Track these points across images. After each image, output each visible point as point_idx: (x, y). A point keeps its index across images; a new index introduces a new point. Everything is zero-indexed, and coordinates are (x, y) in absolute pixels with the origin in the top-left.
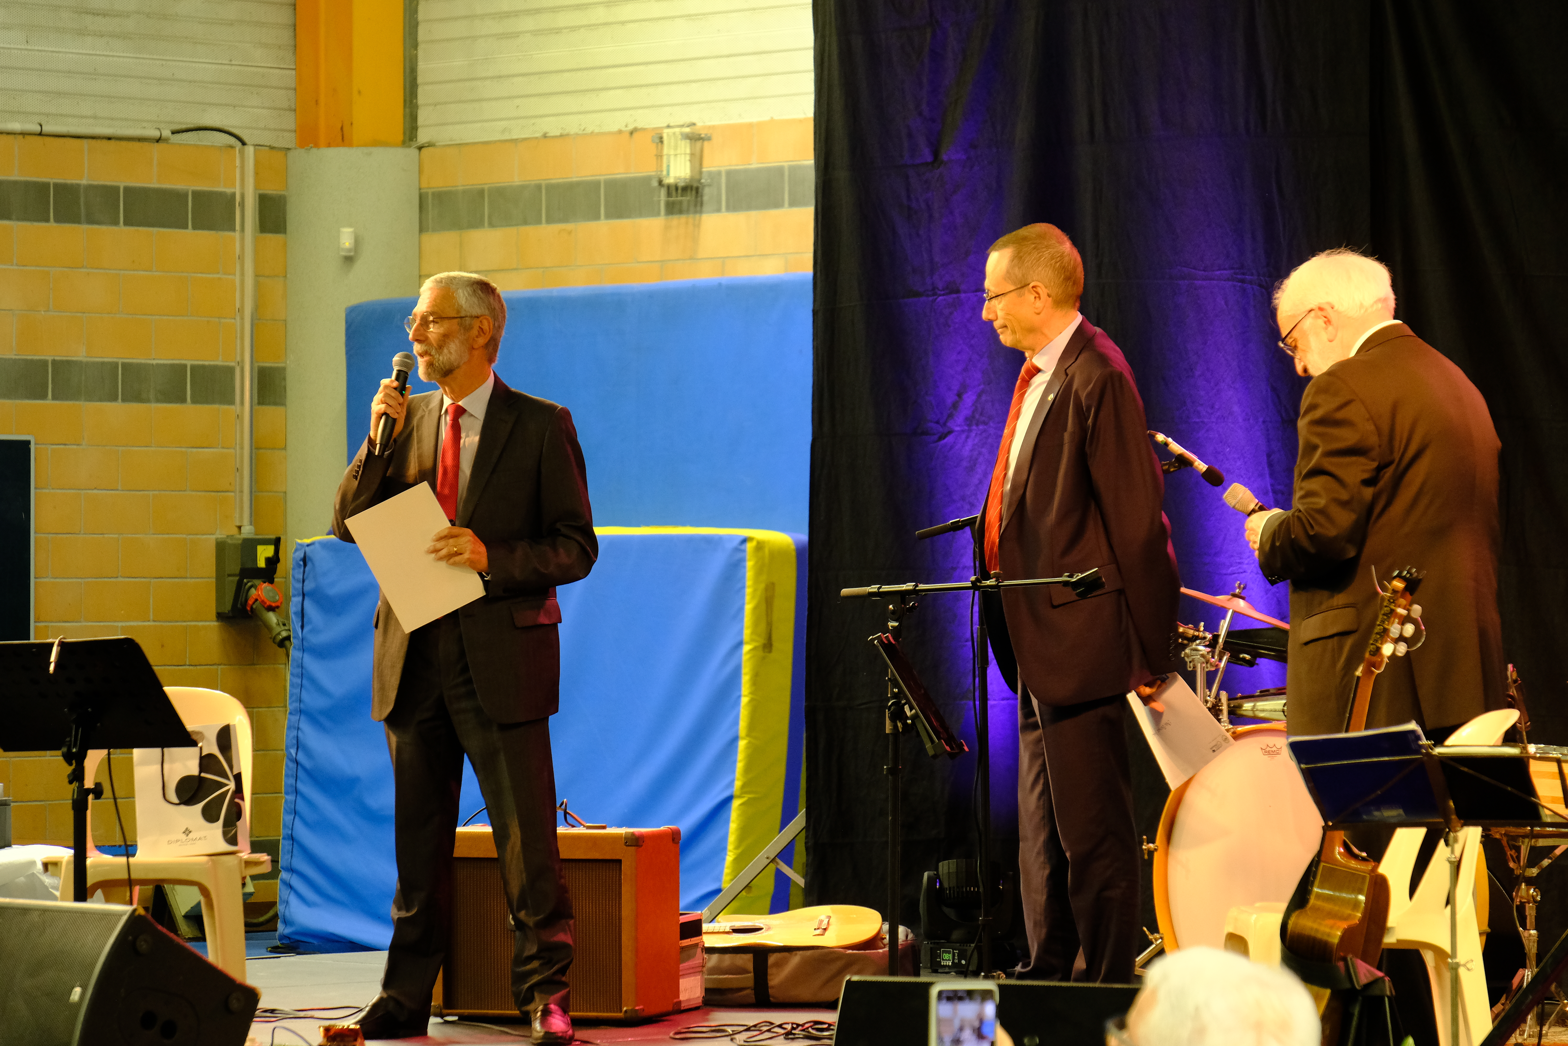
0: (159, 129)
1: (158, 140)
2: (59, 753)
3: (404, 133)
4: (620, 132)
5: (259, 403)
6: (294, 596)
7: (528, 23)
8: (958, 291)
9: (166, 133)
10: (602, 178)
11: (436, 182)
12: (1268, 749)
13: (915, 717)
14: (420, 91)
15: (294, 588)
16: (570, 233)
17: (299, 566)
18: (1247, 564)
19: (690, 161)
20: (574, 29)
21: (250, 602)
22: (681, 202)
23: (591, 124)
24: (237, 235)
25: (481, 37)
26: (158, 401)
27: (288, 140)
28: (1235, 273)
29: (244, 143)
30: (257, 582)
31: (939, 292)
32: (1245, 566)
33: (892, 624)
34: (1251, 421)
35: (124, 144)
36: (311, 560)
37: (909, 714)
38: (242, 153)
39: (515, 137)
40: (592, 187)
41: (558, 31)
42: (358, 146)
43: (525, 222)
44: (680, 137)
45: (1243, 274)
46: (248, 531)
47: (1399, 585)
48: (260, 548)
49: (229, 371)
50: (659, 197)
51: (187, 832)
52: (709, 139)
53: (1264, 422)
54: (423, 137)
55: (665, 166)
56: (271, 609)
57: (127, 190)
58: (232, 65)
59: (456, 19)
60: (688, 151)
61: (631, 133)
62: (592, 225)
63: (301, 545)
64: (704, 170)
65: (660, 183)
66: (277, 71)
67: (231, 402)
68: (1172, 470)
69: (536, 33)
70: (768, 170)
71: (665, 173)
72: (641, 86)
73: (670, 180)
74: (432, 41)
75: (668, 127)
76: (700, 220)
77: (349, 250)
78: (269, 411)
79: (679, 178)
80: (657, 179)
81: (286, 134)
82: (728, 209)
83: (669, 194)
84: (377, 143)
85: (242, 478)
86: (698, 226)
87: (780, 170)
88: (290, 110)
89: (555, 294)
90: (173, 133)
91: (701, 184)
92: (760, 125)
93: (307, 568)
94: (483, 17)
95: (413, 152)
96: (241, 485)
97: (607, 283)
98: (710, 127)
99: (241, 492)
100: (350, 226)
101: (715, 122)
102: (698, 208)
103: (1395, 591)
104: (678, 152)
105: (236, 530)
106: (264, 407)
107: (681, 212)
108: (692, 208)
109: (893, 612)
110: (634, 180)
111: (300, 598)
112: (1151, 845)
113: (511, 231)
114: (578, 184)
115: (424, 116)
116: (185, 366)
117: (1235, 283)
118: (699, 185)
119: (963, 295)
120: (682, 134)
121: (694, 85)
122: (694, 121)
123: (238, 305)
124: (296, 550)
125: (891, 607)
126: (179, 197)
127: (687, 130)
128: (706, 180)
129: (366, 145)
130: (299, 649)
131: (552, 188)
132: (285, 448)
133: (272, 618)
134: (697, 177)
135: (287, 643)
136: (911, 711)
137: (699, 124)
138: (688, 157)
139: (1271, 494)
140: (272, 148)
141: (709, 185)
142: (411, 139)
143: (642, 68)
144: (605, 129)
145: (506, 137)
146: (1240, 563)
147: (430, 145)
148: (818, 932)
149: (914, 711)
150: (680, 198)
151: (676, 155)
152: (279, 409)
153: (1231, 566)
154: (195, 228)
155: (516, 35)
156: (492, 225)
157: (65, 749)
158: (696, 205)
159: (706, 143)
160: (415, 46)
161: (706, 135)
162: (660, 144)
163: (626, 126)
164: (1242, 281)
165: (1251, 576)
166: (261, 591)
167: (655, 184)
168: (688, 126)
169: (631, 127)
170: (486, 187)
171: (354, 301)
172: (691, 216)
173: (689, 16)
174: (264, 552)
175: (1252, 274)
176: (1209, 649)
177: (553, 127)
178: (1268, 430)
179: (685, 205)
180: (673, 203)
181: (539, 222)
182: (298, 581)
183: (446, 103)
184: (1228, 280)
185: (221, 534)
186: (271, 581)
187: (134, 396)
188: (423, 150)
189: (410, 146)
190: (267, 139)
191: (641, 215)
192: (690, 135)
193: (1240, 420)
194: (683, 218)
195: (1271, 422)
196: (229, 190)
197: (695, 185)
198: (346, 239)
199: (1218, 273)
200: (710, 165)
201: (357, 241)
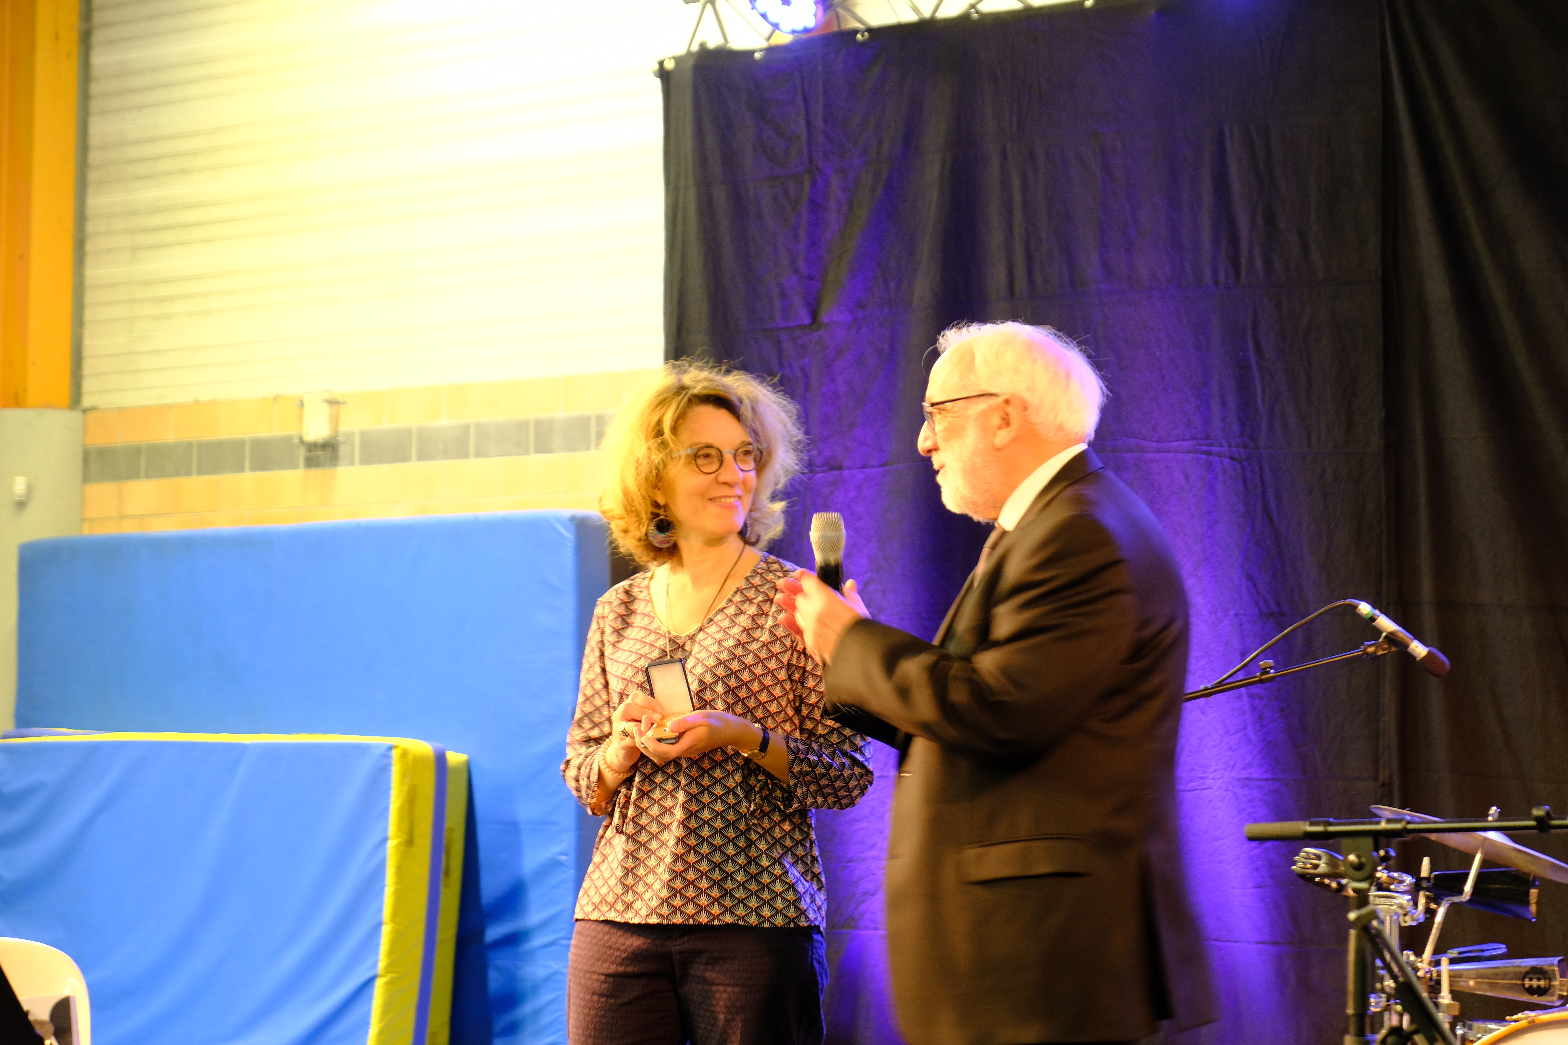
3: (71, 399)
4: (264, 399)
7: (183, 306)
8: (840, 468)
10: (247, 437)
11: (99, 439)
14: (85, 363)
16: (218, 483)
18: (1213, 779)
19: (329, 422)
20: (223, 311)
22: (318, 458)
23: (238, 392)
25: (140, 318)
28: (1200, 445)
31: (816, 469)
32: (1209, 782)
34: (1219, 614)
39: (169, 403)
40: (238, 445)
41: (209, 313)
42: (31, 408)
43: (178, 474)
44: (319, 401)
45: (1210, 445)
50: (299, 453)
52: (344, 403)
53: (1236, 615)
54: (87, 402)
55: (305, 426)
59: (119, 303)
60: (327, 414)
61: (274, 400)
62: (238, 476)
64: (340, 430)
65: (302, 441)
69: (190, 314)
70: (398, 431)
71: (305, 433)
73: (310, 439)
74: (97, 322)
75: (308, 393)
76: (335, 472)
77: (22, 496)
79: (318, 437)
80: (298, 438)
82: (361, 462)
83: (309, 451)
84: (47, 406)
86: (333, 477)
87: (409, 432)
89: (208, 533)
91: (337, 442)
92: (389, 392)
94: (141, 301)
95: (77, 415)
97: (255, 524)
98: (345, 394)
100: (23, 475)
101: (349, 389)
102: (334, 462)
104: (318, 414)
107: (318, 465)
108: (328, 462)
110: (277, 439)
113: (166, 482)
114: (225, 442)
115: (88, 385)
117: (1197, 455)
119: (846, 473)
120: (321, 399)
121: (330, 358)
122: (330, 389)
127: (326, 396)
128: (342, 439)
129: (38, 407)
131: (202, 446)
134: (334, 436)
137: (335, 392)
138: (326, 419)
139: (1245, 698)
141: (344, 443)
142: (76, 404)
144: (250, 396)
145: (162, 402)
146: (1202, 778)
147: (93, 409)
150: (318, 454)
151: (315, 417)
153: (1191, 781)
155: (171, 316)
156: (147, 477)
158: (332, 460)
159: (343, 407)
160: (82, 325)
161: (343, 400)
162: (301, 408)
163: (270, 394)
164: (1208, 453)
165: (1217, 793)
167: (296, 441)
168: (326, 393)
169: (274, 395)
170: (143, 444)
171: (26, 539)
172: (327, 469)
175: (1221, 446)
176: (1407, 897)
177: (203, 394)
178: (1241, 625)
179: (322, 460)
180: (312, 458)
181: (190, 474)
183: (108, 374)
184: (1189, 452)
188: (88, 413)
189: (75, 410)
191: (280, 469)
192: (329, 400)
193: (1205, 612)
194: (320, 471)
195: (1245, 615)
197: (332, 443)
198: (19, 485)
199: (1175, 444)
200: (345, 427)
201: (30, 489)
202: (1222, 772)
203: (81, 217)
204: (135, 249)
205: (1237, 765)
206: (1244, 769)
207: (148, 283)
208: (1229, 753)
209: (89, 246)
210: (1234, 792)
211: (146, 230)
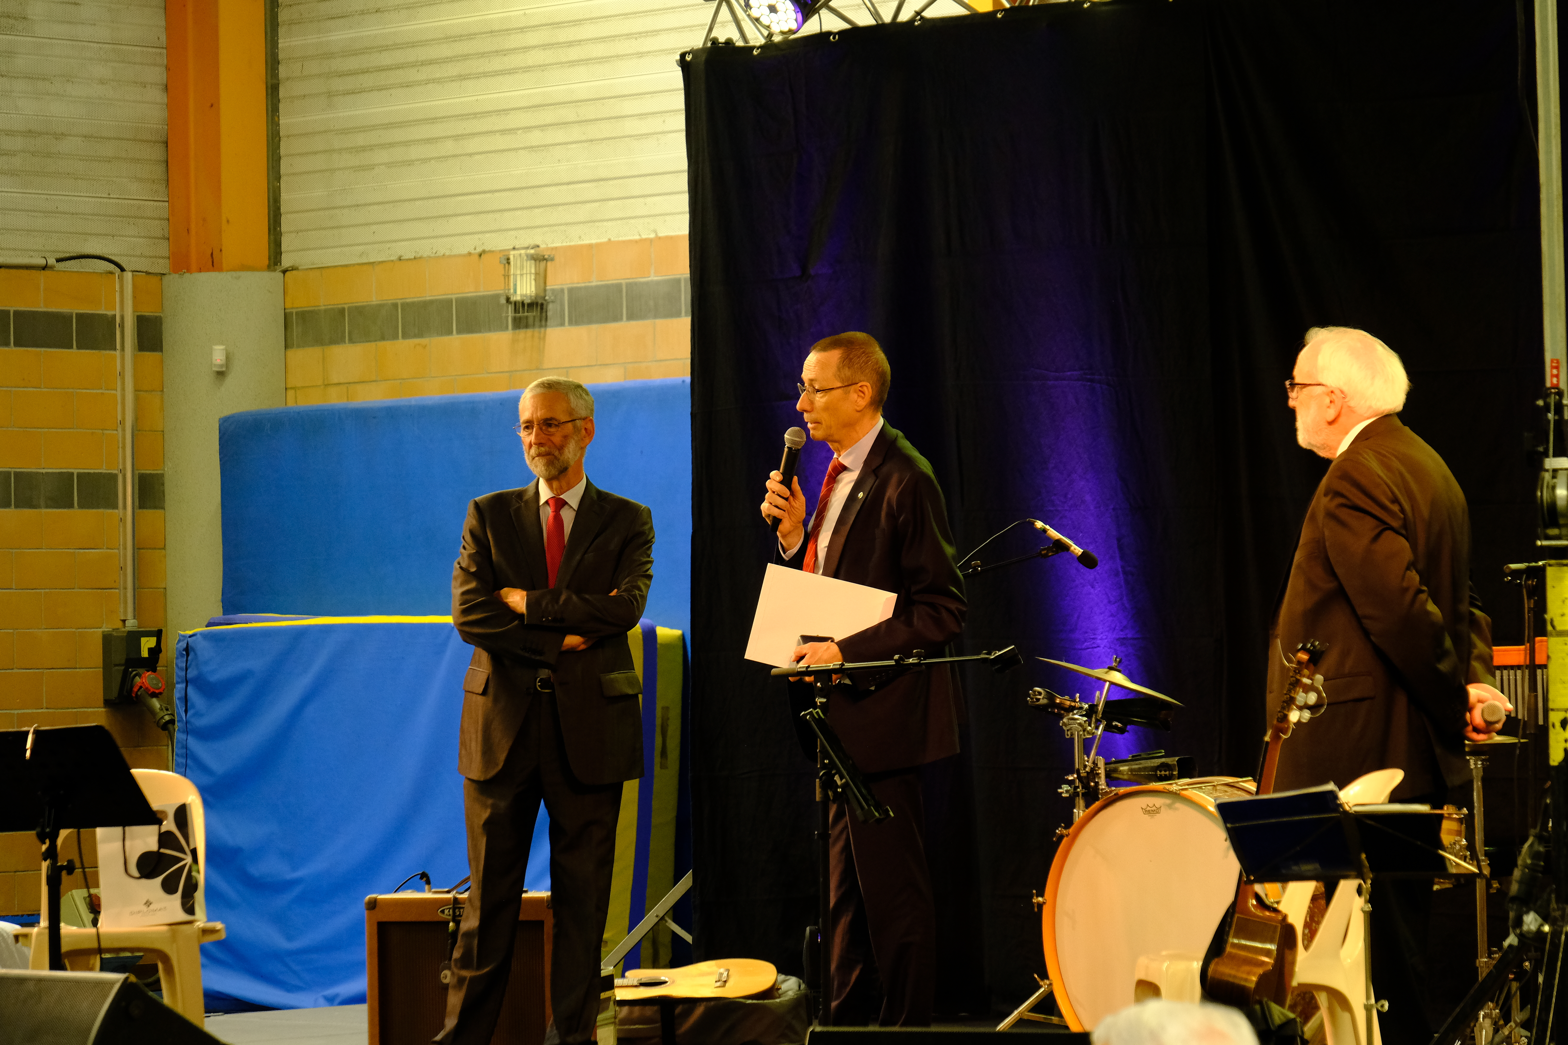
0: (45, 258)
1: (45, 268)
2: (34, 832)
3: (269, 259)
4: (470, 254)
5: (140, 507)
6: (178, 683)
7: (382, 156)
9: (52, 261)
10: (454, 297)
11: (299, 302)
12: (1148, 809)
13: (845, 786)
14: (283, 219)
15: (178, 676)
16: (425, 347)
17: (182, 655)
18: (1101, 639)
19: (535, 280)
20: (425, 161)
21: (135, 689)
22: (527, 317)
23: (443, 247)
24: (118, 353)
25: (339, 169)
26: (47, 507)
27: (162, 266)
28: (1085, 374)
29: (122, 270)
30: (140, 671)
32: (1099, 641)
33: (819, 700)
34: (1102, 508)
35: (13, 272)
36: (193, 650)
37: (839, 783)
38: (121, 278)
39: (372, 260)
40: (445, 305)
41: (410, 163)
42: (227, 271)
43: (383, 338)
44: (525, 258)
45: (1093, 374)
46: (132, 624)
47: (1304, 657)
48: (143, 640)
49: (112, 479)
50: (507, 312)
51: (148, 904)
52: (552, 259)
53: (1114, 509)
54: (287, 261)
55: (512, 285)
56: (154, 695)
57: (16, 313)
58: (110, 198)
59: (315, 153)
60: (533, 271)
61: (480, 255)
62: (446, 339)
63: (184, 636)
64: (548, 288)
65: (508, 300)
66: (152, 203)
67: (115, 507)
68: (1050, 554)
69: (390, 165)
70: (607, 287)
71: (512, 291)
72: (488, 212)
73: (518, 298)
74: (294, 174)
75: (514, 249)
76: (545, 333)
77: (221, 366)
78: (149, 514)
79: (526, 295)
80: (505, 297)
81: (161, 261)
82: (571, 323)
83: (516, 310)
84: (244, 268)
85: (125, 575)
86: (543, 339)
87: (618, 287)
88: (164, 238)
89: (413, 403)
90: (58, 260)
91: (546, 300)
92: (598, 245)
93: (190, 658)
94: (340, 151)
95: (278, 275)
96: (125, 582)
97: (460, 392)
98: (552, 249)
99: (125, 588)
100: (222, 344)
101: (558, 244)
102: (543, 323)
103: (1300, 663)
104: (525, 272)
105: (120, 624)
106: (145, 511)
107: (527, 326)
108: (537, 323)
109: (821, 689)
110: (484, 297)
111: (184, 685)
112: (1040, 899)
113: (371, 346)
114: (431, 302)
115: (286, 243)
116: (73, 474)
117: (1085, 383)
118: (544, 302)
120: (527, 255)
121: (537, 210)
122: (538, 243)
123: (119, 418)
124: (179, 641)
125: (819, 684)
126: (63, 319)
127: (532, 251)
128: (550, 298)
129: (234, 270)
130: (183, 732)
131: (406, 306)
132: (164, 548)
133: (156, 703)
134: (542, 294)
135: (170, 726)
136: (841, 780)
137: (543, 246)
138: (533, 277)
139: (1121, 575)
140: (147, 273)
141: (553, 302)
142: (276, 264)
143: (488, 195)
144: (455, 252)
145: (364, 260)
146: (1093, 639)
147: (294, 268)
148: (718, 984)
149: (844, 781)
150: (526, 314)
151: (522, 275)
152: (159, 512)
153: (1085, 641)
154: (78, 348)
155: (371, 167)
156: (351, 341)
157: (39, 829)
158: (541, 320)
159: (549, 263)
160: (278, 178)
161: (549, 256)
162: (507, 265)
163: (475, 249)
164: (1092, 381)
165: (1104, 650)
166: (145, 679)
167: (503, 301)
168: (532, 248)
169: (479, 250)
170: (346, 306)
171: (227, 412)
172: (537, 330)
173: (532, 147)
174: (147, 644)
175: (1101, 374)
176: (1085, 719)
177: (407, 250)
178: (1117, 517)
179: (531, 321)
180: (520, 318)
181: (396, 337)
182: (181, 669)
183: (308, 230)
184: (1078, 380)
185: (107, 628)
186: (154, 670)
187: (26, 502)
188: (288, 274)
189: (275, 270)
190: (143, 265)
191: (490, 330)
192: (535, 256)
193: (1092, 508)
194: (529, 332)
195: (1120, 509)
196: (110, 313)
197: (540, 302)
198: (218, 356)
199: (1069, 373)
200: (553, 284)
201: (228, 358)
202: (1107, 634)
203: (273, 62)
204: (330, 95)
205: (1117, 628)
206: (1122, 630)
207: (345, 132)
208: (1111, 619)
209: (282, 92)
210: (1115, 649)
211: (341, 75)
